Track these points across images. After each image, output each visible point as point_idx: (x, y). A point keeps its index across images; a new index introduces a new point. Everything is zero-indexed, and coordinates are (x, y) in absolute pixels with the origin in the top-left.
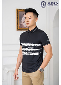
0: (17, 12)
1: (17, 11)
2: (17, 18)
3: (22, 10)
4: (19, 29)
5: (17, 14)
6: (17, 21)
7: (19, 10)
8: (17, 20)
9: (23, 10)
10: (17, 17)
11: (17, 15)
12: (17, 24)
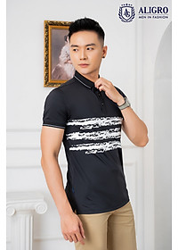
0: (47, 31)
1: (47, 27)
2: (47, 50)
3: (62, 25)
5: (47, 36)
6: (47, 59)
7: (52, 23)
8: (47, 55)
9: (65, 24)
10: (47, 46)
11: (47, 41)
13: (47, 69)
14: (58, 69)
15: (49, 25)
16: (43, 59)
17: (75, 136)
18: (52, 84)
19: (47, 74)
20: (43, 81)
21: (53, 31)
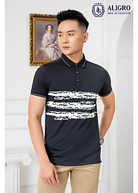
0: (32, 22)
1: (31, 19)
2: (32, 37)
3: (43, 17)
4: (34, 63)
5: (32, 26)
6: (32, 44)
7: (36, 16)
8: (32, 41)
10: (32, 34)
11: (32, 29)
12: (32, 49)
13: (32, 52)
14: (41, 52)
15: (34, 17)
16: (29, 44)
17: (51, 104)
18: (36, 64)
19: (32, 56)
20: (29, 61)
21: (37, 22)
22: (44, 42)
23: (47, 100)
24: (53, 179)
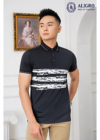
0: (15, 19)
1: (15, 17)
2: (15, 30)
3: (23, 15)
4: (17, 49)
5: (15, 22)
6: (15, 35)
7: (18, 14)
8: (15, 33)
10: (15, 28)
11: (15, 24)
12: (15, 39)
13: (15, 41)
14: (22, 41)
15: (16, 15)
16: (13, 35)
17: (34, 78)
18: (19, 49)
19: (15, 44)
20: (13, 47)
21: (18, 19)
22: (24, 34)
23: (32, 76)
24: (39, 135)
